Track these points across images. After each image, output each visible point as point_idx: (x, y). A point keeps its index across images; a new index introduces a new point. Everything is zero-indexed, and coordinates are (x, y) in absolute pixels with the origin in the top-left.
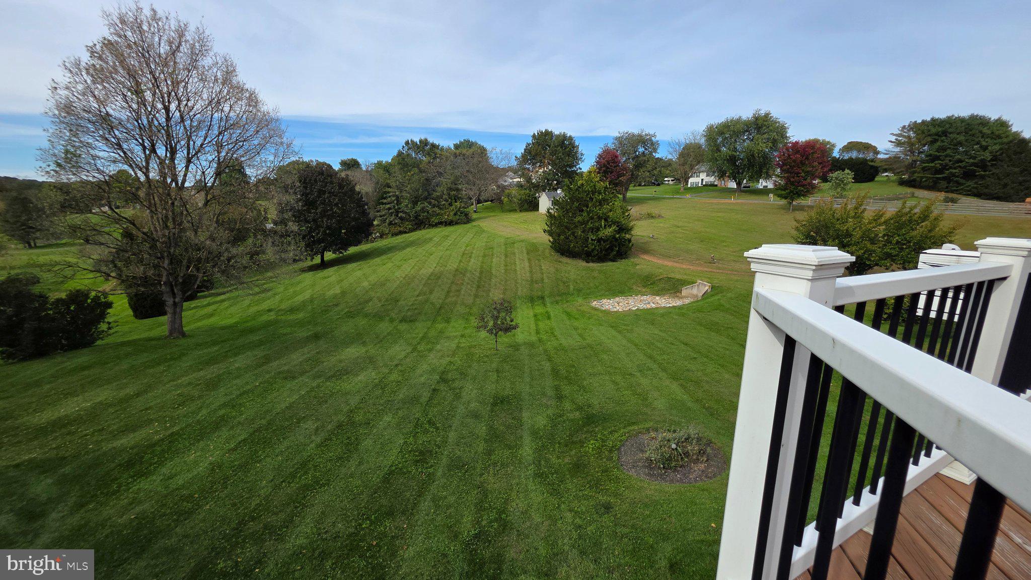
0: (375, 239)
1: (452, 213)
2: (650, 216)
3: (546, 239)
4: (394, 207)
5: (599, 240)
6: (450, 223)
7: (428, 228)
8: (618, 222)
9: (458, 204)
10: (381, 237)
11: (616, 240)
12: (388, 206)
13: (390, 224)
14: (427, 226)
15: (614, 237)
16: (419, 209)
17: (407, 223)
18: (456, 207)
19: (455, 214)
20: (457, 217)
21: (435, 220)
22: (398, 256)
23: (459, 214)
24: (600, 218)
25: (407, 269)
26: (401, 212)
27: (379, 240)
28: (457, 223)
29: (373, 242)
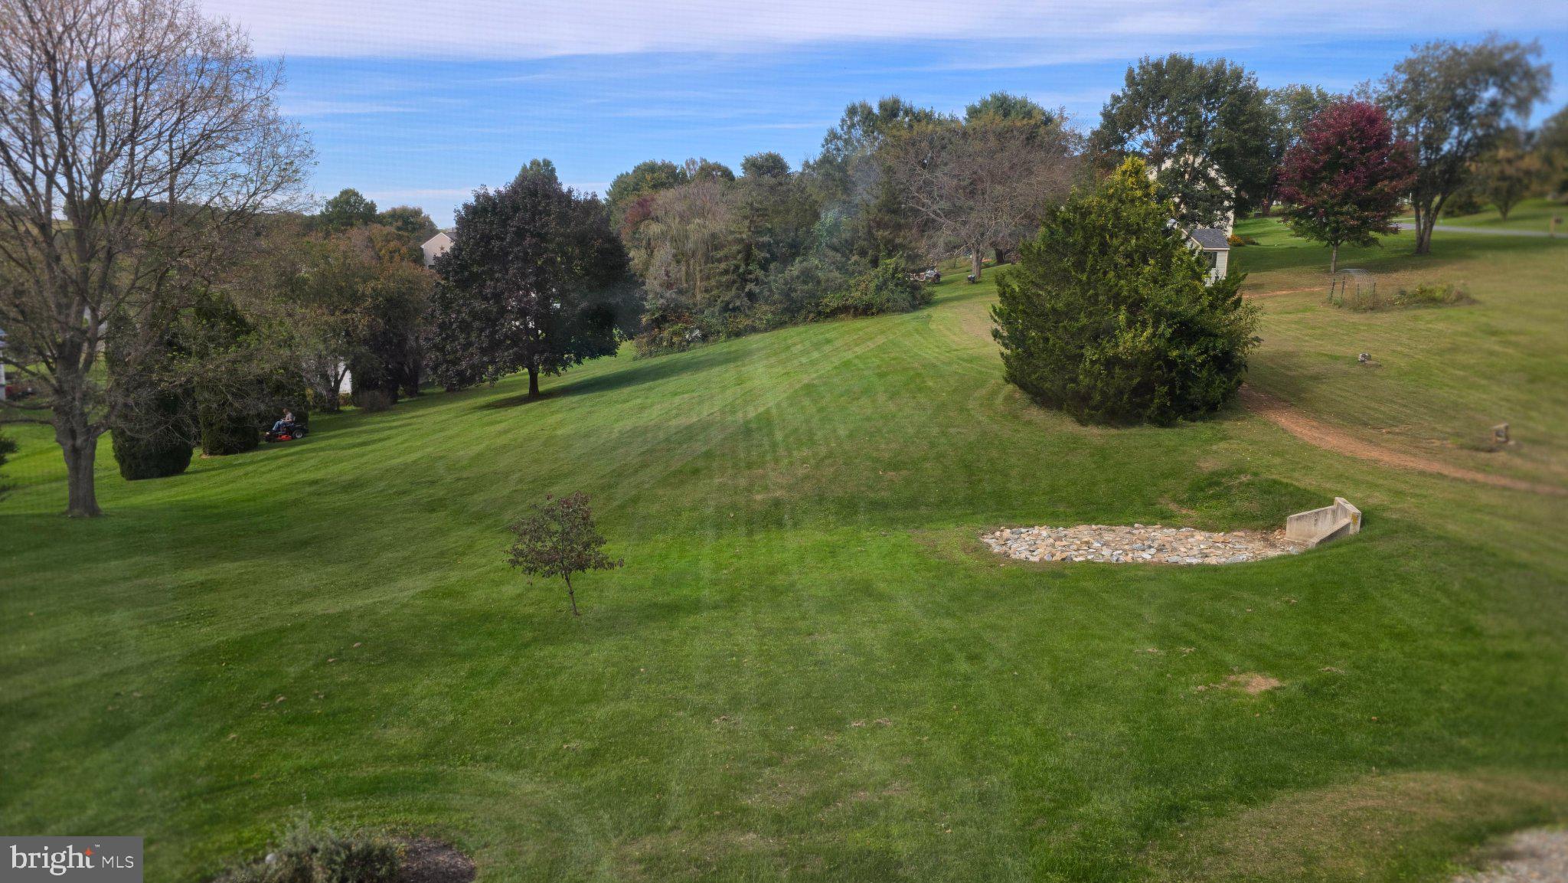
0: (689, 342)
1: (872, 286)
4: (737, 267)
6: (866, 310)
7: (814, 320)
9: (891, 262)
10: (705, 338)
12: (723, 266)
13: (726, 308)
14: (811, 316)
16: (796, 273)
17: (765, 308)
18: (886, 270)
19: (879, 288)
20: (885, 294)
21: (832, 301)
23: (891, 286)
26: (751, 281)
27: (699, 345)
28: (881, 311)
29: (684, 351)
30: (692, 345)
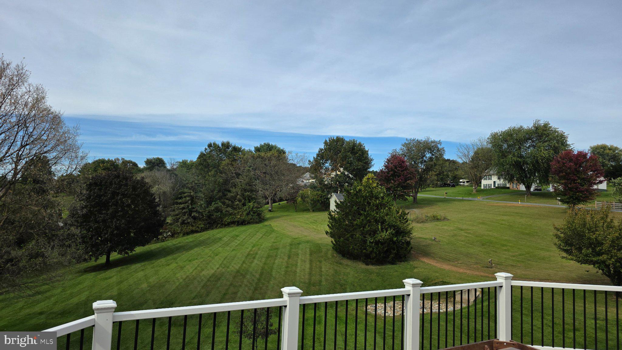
0: (166, 238)
1: (245, 213)
2: (435, 219)
3: (329, 240)
4: (188, 206)
5: (377, 243)
6: (242, 223)
7: (220, 227)
8: (394, 226)
9: (251, 204)
10: (173, 236)
11: (394, 243)
12: (182, 206)
13: (183, 223)
14: (219, 225)
15: (391, 240)
16: (213, 208)
17: (200, 222)
18: (249, 207)
19: (248, 214)
20: (250, 217)
21: (227, 219)
22: (185, 256)
23: (252, 213)
24: (377, 221)
25: (190, 269)
26: (194, 211)
27: (170, 239)
28: (249, 223)
29: (164, 241)
30: (167, 239)
